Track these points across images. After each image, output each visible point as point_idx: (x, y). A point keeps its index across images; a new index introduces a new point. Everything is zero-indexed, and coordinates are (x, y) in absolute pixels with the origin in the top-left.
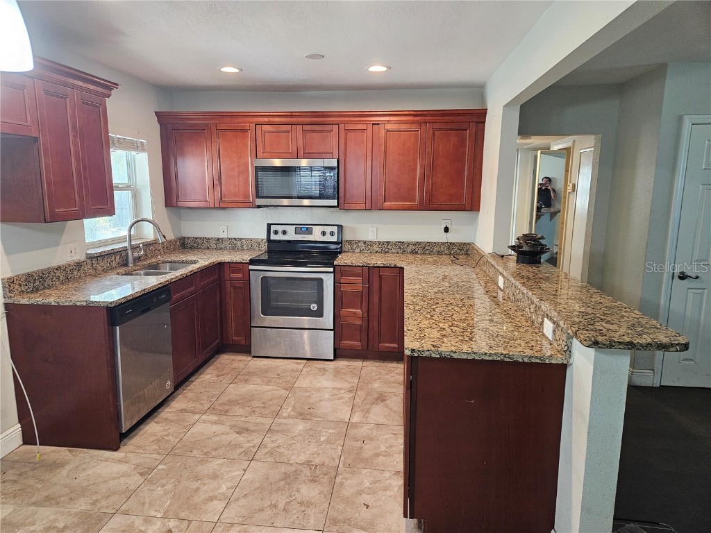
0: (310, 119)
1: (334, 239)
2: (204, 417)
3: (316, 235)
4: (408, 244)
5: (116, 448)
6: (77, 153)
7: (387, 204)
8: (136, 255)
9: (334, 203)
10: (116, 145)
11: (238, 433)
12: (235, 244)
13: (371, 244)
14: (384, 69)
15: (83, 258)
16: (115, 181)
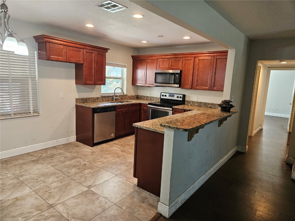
0: (173, 56)
1: (181, 99)
2: (118, 146)
3: (175, 98)
4: (209, 104)
5: (92, 147)
6: (94, 68)
7: (197, 87)
8: (116, 98)
9: (178, 86)
10: (115, 66)
11: (121, 151)
12: (151, 98)
13: (195, 102)
14: (189, 38)
15: (100, 96)
16: (107, 76)
